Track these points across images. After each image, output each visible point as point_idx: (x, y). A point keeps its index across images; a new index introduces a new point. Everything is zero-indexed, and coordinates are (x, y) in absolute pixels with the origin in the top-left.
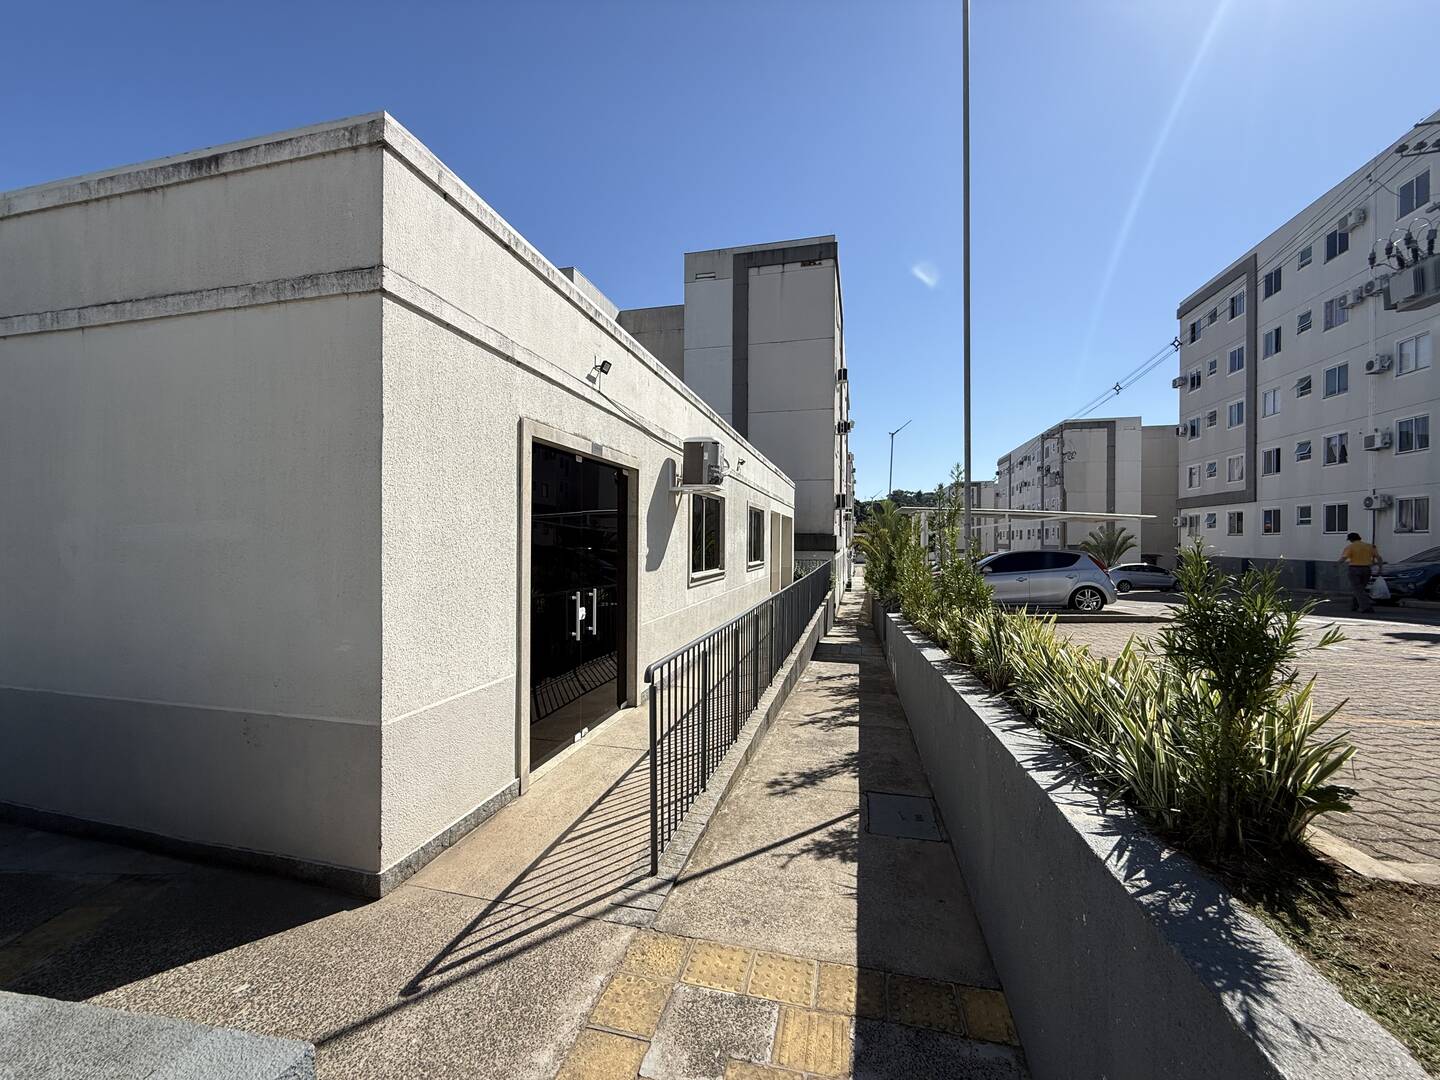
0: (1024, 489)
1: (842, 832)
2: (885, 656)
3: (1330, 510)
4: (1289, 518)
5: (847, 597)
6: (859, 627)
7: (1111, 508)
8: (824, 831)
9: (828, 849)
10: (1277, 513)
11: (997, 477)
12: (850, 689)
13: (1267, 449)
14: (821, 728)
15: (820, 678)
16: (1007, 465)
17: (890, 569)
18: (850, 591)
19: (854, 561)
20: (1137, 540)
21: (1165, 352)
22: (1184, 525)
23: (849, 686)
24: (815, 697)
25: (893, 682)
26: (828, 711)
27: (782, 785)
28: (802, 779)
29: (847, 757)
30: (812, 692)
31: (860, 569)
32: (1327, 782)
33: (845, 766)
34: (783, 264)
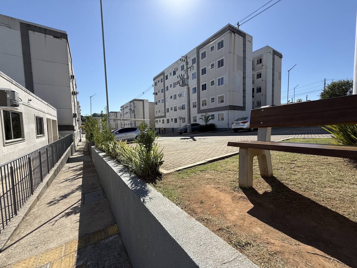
0: (127, 114)
1: (75, 207)
2: (91, 158)
3: (175, 119)
4: (170, 120)
5: (80, 143)
6: (84, 151)
7: (144, 118)
8: (69, 209)
9: (70, 213)
10: (169, 119)
11: (121, 111)
12: (80, 169)
13: (167, 108)
14: (69, 182)
15: (70, 168)
16: (123, 108)
17: (91, 134)
18: (81, 142)
19: (82, 133)
20: (149, 125)
21: (151, 87)
22: (156, 122)
23: (80, 168)
24: (67, 173)
25: (94, 164)
26: (72, 176)
27: (53, 202)
28: (62, 198)
29: (78, 187)
30: (66, 173)
31: (84, 135)
32: (161, 160)
33: (77, 190)
34: (45, 34)
